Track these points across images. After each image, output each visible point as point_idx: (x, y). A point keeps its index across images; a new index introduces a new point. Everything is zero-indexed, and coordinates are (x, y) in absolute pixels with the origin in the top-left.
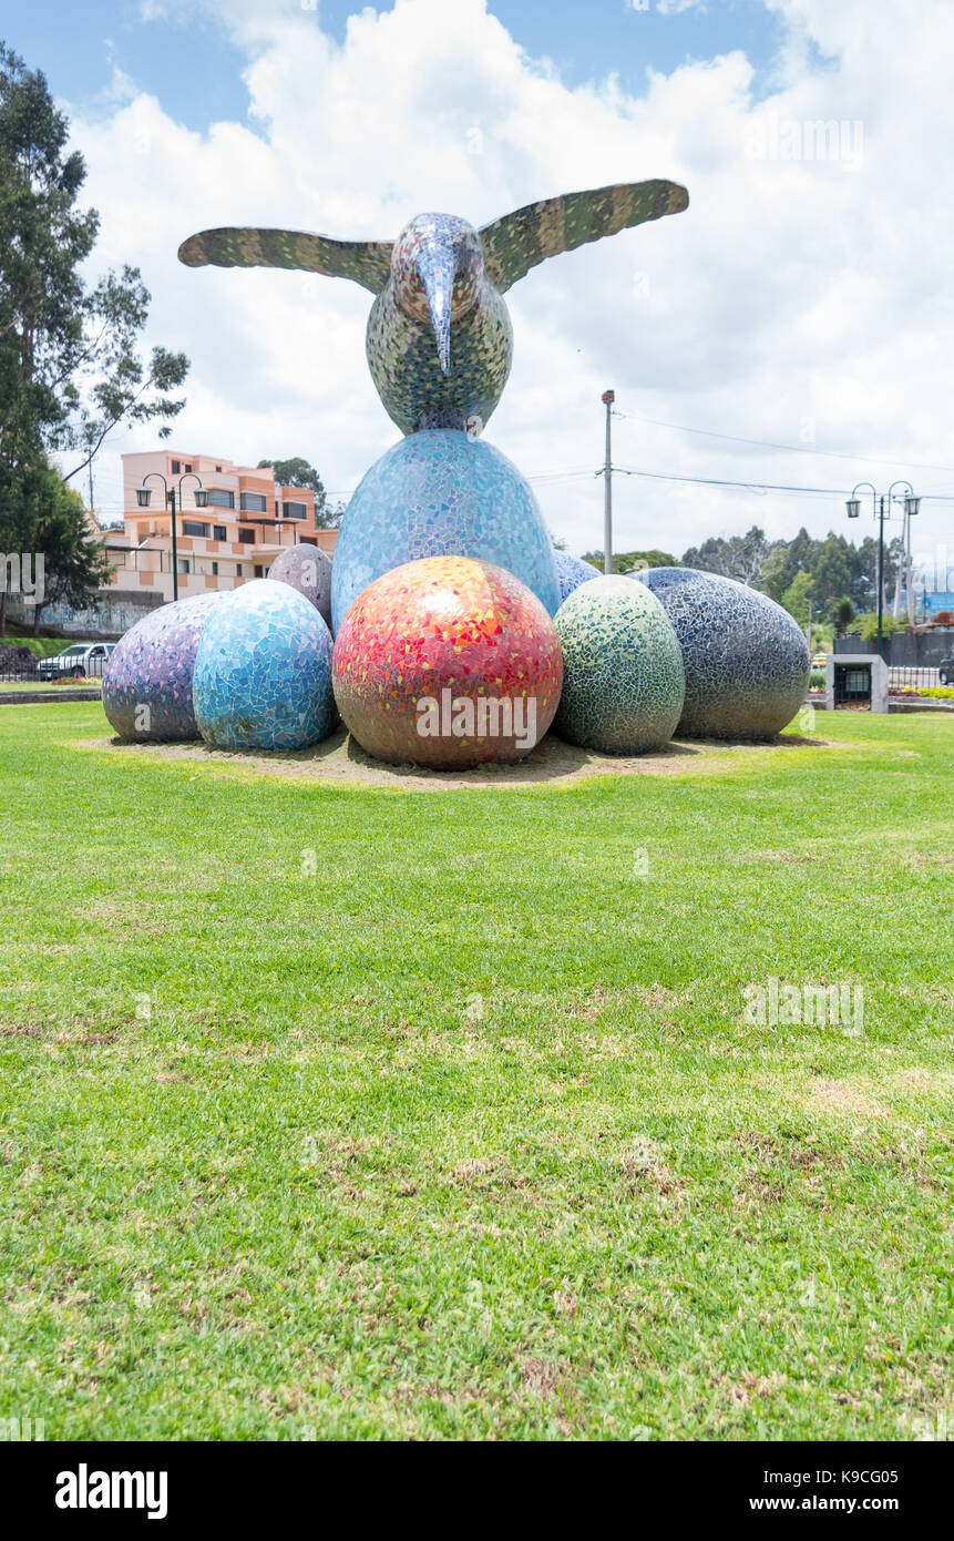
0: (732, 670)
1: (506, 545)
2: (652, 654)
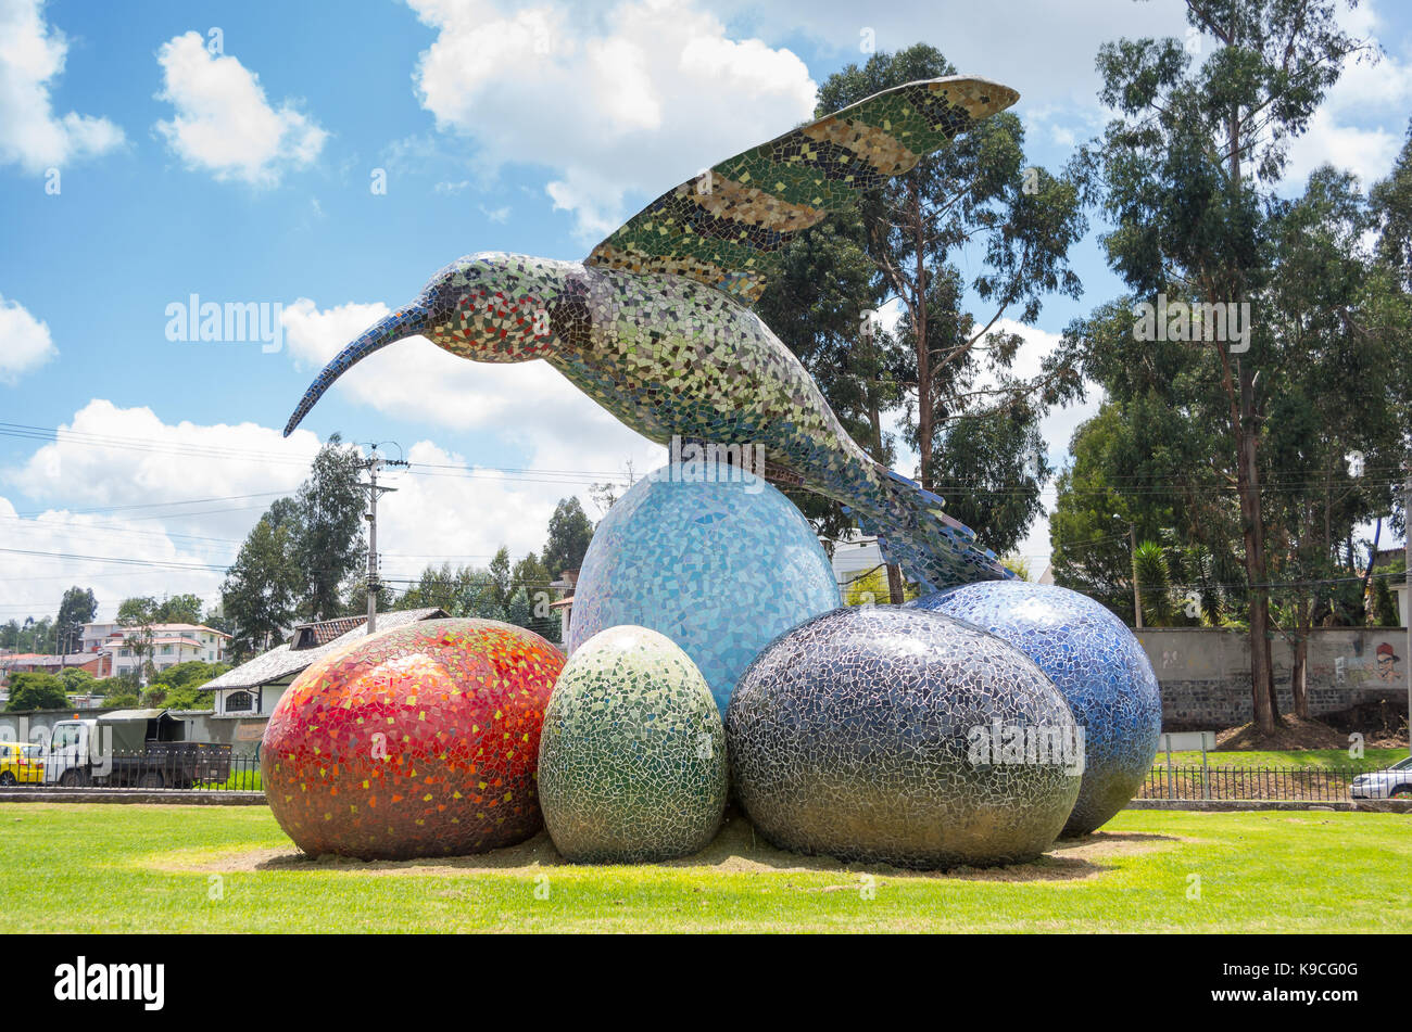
0: (807, 752)
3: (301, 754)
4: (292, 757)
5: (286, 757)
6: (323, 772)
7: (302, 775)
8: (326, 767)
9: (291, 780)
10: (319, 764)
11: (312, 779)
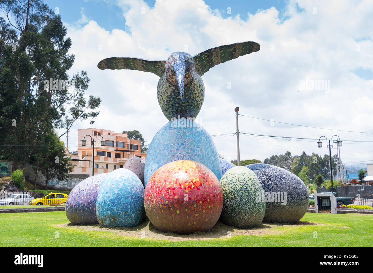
1: (203, 156)
2: (254, 193)
3: (204, 201)
4: (201, 202)
5: (199, 202)
6: (210, 206)
7: (204, 208)
8: (211, 205)
9: (200, 209)
10: (209, 204)
11: (207, 209)
